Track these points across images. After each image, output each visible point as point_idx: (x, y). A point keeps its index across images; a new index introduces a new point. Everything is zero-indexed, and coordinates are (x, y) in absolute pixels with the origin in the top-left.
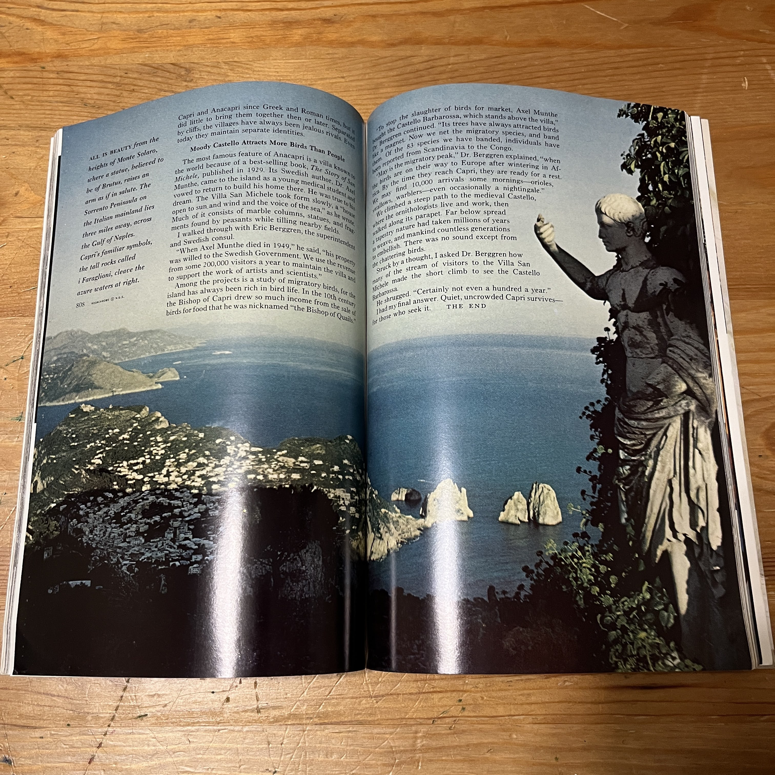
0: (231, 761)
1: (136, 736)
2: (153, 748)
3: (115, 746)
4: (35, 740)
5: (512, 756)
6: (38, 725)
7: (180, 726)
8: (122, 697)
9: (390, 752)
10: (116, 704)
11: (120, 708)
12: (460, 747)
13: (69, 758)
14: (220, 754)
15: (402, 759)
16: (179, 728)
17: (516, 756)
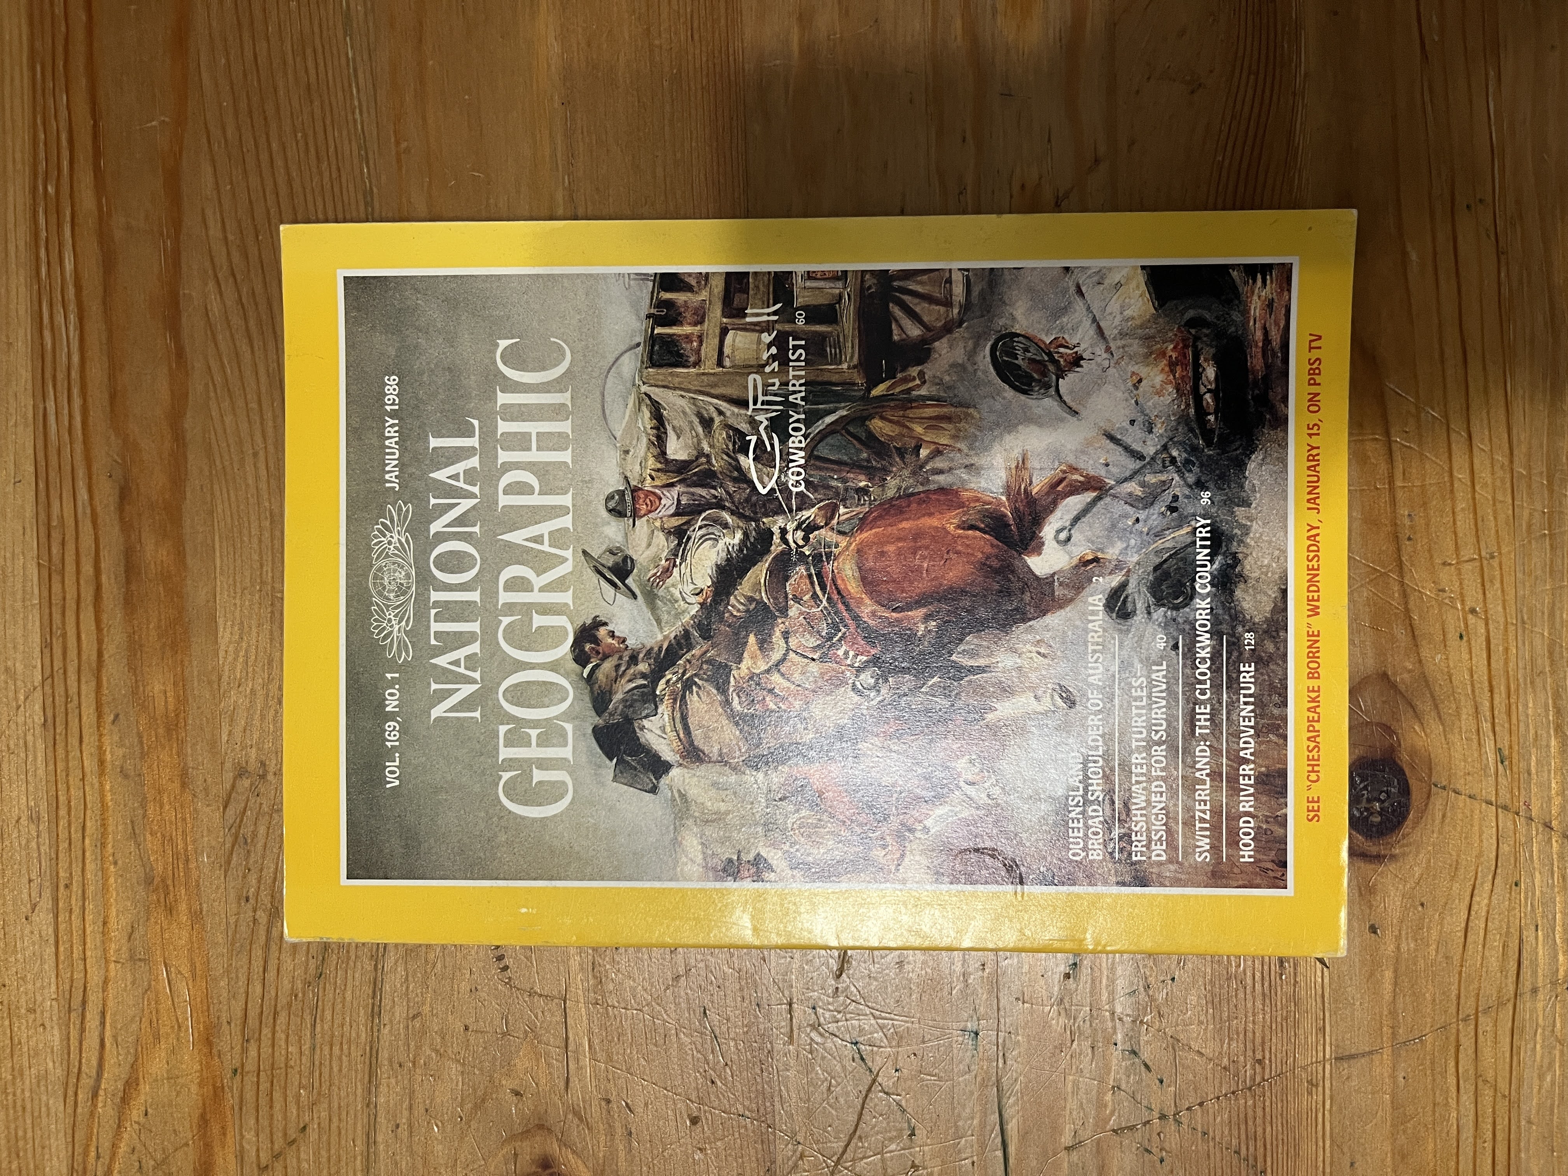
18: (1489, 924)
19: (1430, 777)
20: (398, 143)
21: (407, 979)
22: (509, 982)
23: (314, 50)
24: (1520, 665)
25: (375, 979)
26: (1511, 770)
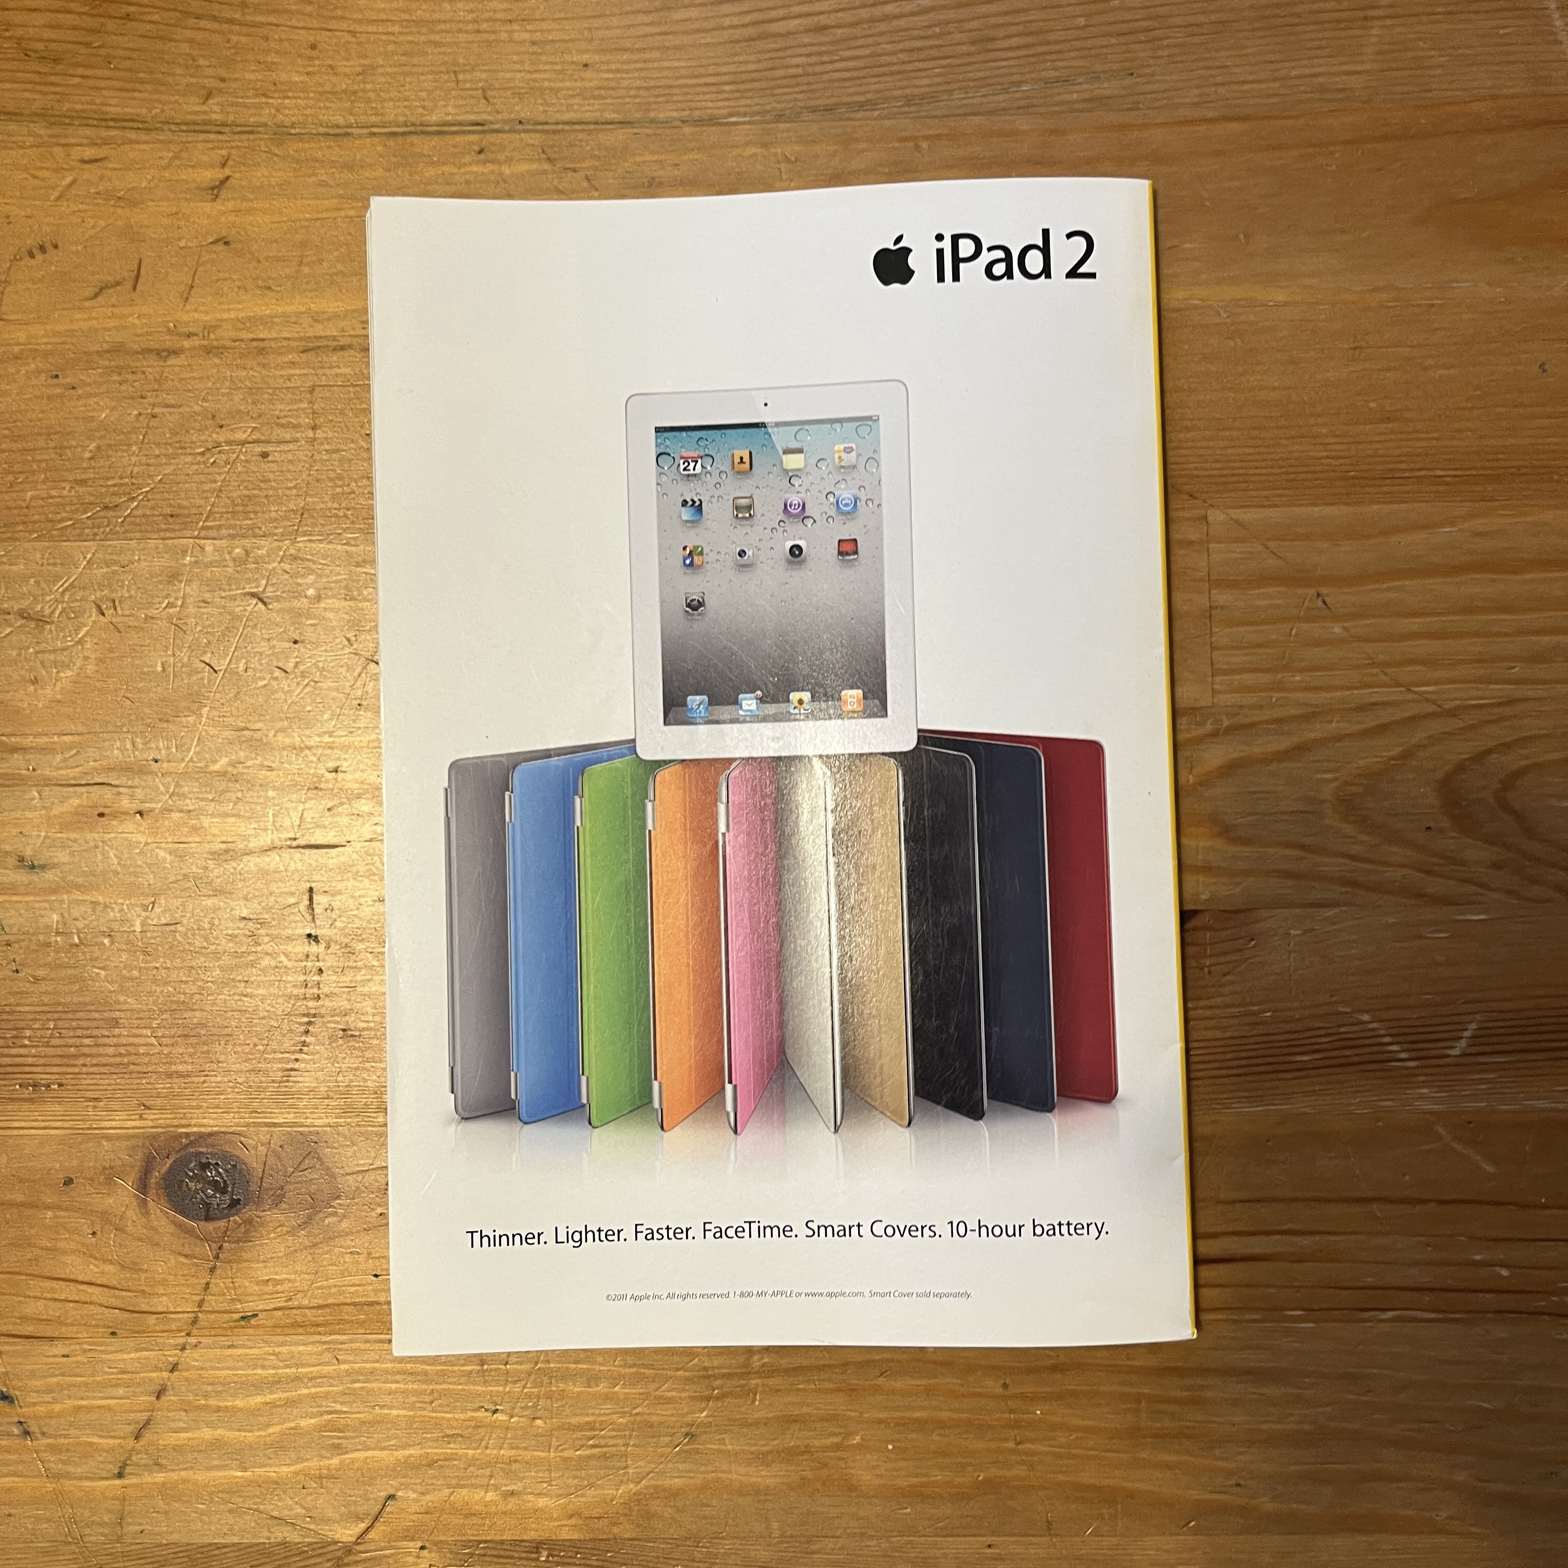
0: (416, 1393)
1: (239, 1351)
2: (273, 1371)
3: (202, 1369)
4: (52, 1360)
5: (923, 1382)
6: (57, 1334)
7: (319, 1333)
8: (208, 1284)
9: (704, 1377)
10: (198, 1298)
11: (206, 1304)
12: (829, 1366)
13: (121, 1391)
14: (397, 1382)
15: (725, 1390)
16: (317, 1338)
17: (931, 1381)
18: (71, 1305)
19: (229, 1242)
20: (927, 138)
21: (21, 147)
22: (16, 259)
23: (1027, 46)
24: (345, 1337)
25: (21, 114)
26: (236, 1327)
